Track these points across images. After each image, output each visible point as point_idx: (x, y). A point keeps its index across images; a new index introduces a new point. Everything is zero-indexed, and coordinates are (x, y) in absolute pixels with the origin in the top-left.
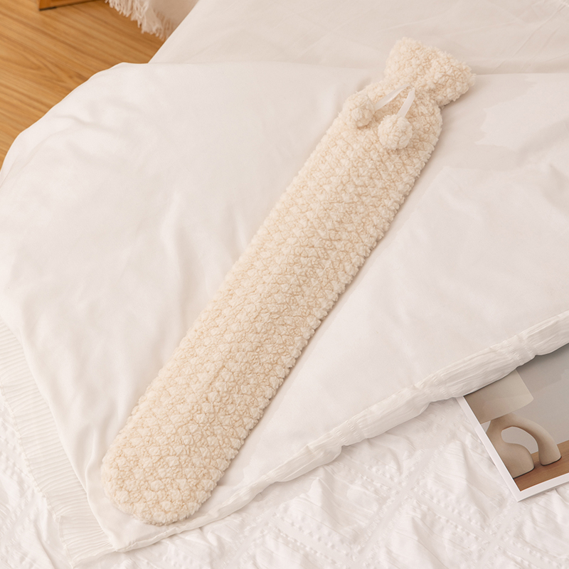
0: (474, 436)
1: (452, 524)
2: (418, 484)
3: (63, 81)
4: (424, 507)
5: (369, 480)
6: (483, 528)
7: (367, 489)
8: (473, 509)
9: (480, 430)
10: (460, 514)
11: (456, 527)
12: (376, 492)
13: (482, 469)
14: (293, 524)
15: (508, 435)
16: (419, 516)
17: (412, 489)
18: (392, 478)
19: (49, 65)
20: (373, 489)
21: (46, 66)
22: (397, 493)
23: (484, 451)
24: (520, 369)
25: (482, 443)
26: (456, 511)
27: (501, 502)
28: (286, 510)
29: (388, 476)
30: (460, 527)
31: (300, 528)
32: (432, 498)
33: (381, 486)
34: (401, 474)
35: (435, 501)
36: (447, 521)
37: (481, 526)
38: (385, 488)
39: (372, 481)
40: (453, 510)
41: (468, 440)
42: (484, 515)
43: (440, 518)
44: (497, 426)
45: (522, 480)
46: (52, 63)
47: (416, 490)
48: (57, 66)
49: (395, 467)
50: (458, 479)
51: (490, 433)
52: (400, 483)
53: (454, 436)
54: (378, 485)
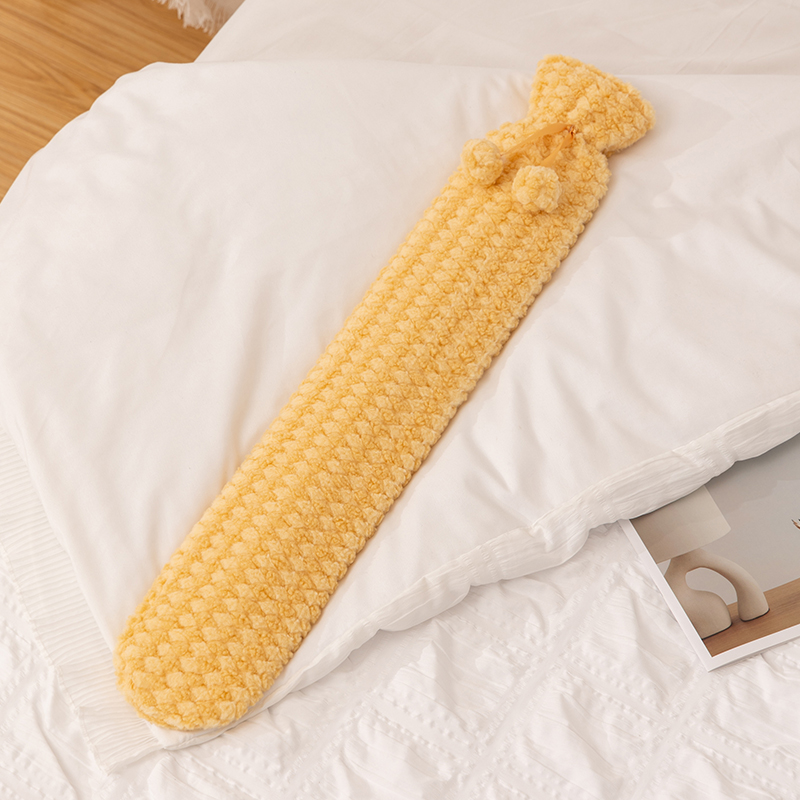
0: (648, 581)
1: (616, 703)
2: (570, 647)
3: (73, 96)
4: (578, 680)
5: (501, 642)
6: (659, 709)
7: (498, 654)
8: (646, 681)
9: (656, 573)
10: (627, 689)
11: (622, 707)
12: (511, 659)
13: (659, 627)
14: (395, 704)
15: (695, 579)
16: (571, 693)
17: (561, 655)
18: (533, 640)
20: (506, 655)
21: (49, 75)
22: (541, 660)
23: (661, 602)
24: (713, 483)
25: (658, 591)
26: (623, 685)
27: (686, 673)
29: (528, 637)
30: (628, 707)
31: (406, 710)
32: (589, 667)
33: (518, 652)
34: (545, 634)
35: (593, 671)
36: (610, 700)
37: (657, 705)
38: (523, 654)
39: (506, 643)
40: (618, 685)
41: (638, 586)
42: (661, 691)
43: (599, 695)
44: (679, 567)
45: (715, 641)
46: (58, 71)
47: (566, 656)
48: (65, 74)
49: (538, 625)
50: (624, 640)
51: (671, 576)
52: (544, 647)
53: (619, 581)
54: (514, 650)
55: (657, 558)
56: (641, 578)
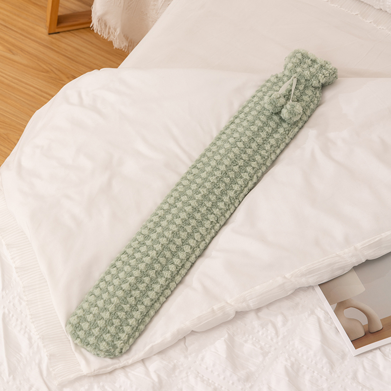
0: (326, 313)
1: (311, 370)
2: (289, 343)
3: (63, 81)
4: (293, 359)
5: (257, 341)
7: (256, 346)
8: (325, 360)
9: (330, 309)
10: (316, 364)
11: (314, 372)
12: (261, 348)
13: (331, 334)
14: (207, 369)
15: (348, 313)
16: (290, 365)
17: (285, 347)
18: (272, 339)
19: (54, 70)
20: (259, 346)
21: (52, 70)
22: (275, 349)
23: (332, 323)
24: (355, 268)
25: (331, 318)
26: (314, 362)
27: (344, 356)
28: (202, 359)
29: (270, 338)
30: (316, 372)
31: (212, 371)
32: (298, 353)
33: (265, 345)
34: (278, 337)
35: (300, 355)
36: (308, 368)
37: (330, 372)
38: (267, 346)
39: (259, 341)
40: (312, 361)
41: (321, 315)
42: (332, 365)
43: (303, 366)
44: (341, 306)
45: (357, 342)
46: (56, 69)
47: (287, 347)
48: (59, 71)
49: (274, 332)
50: (315, 341)
51: (337, 311)
52: (277, 343)
53: (313, 313)
54: (263, 344)
55: (331, 303)
56: (323, 312)
